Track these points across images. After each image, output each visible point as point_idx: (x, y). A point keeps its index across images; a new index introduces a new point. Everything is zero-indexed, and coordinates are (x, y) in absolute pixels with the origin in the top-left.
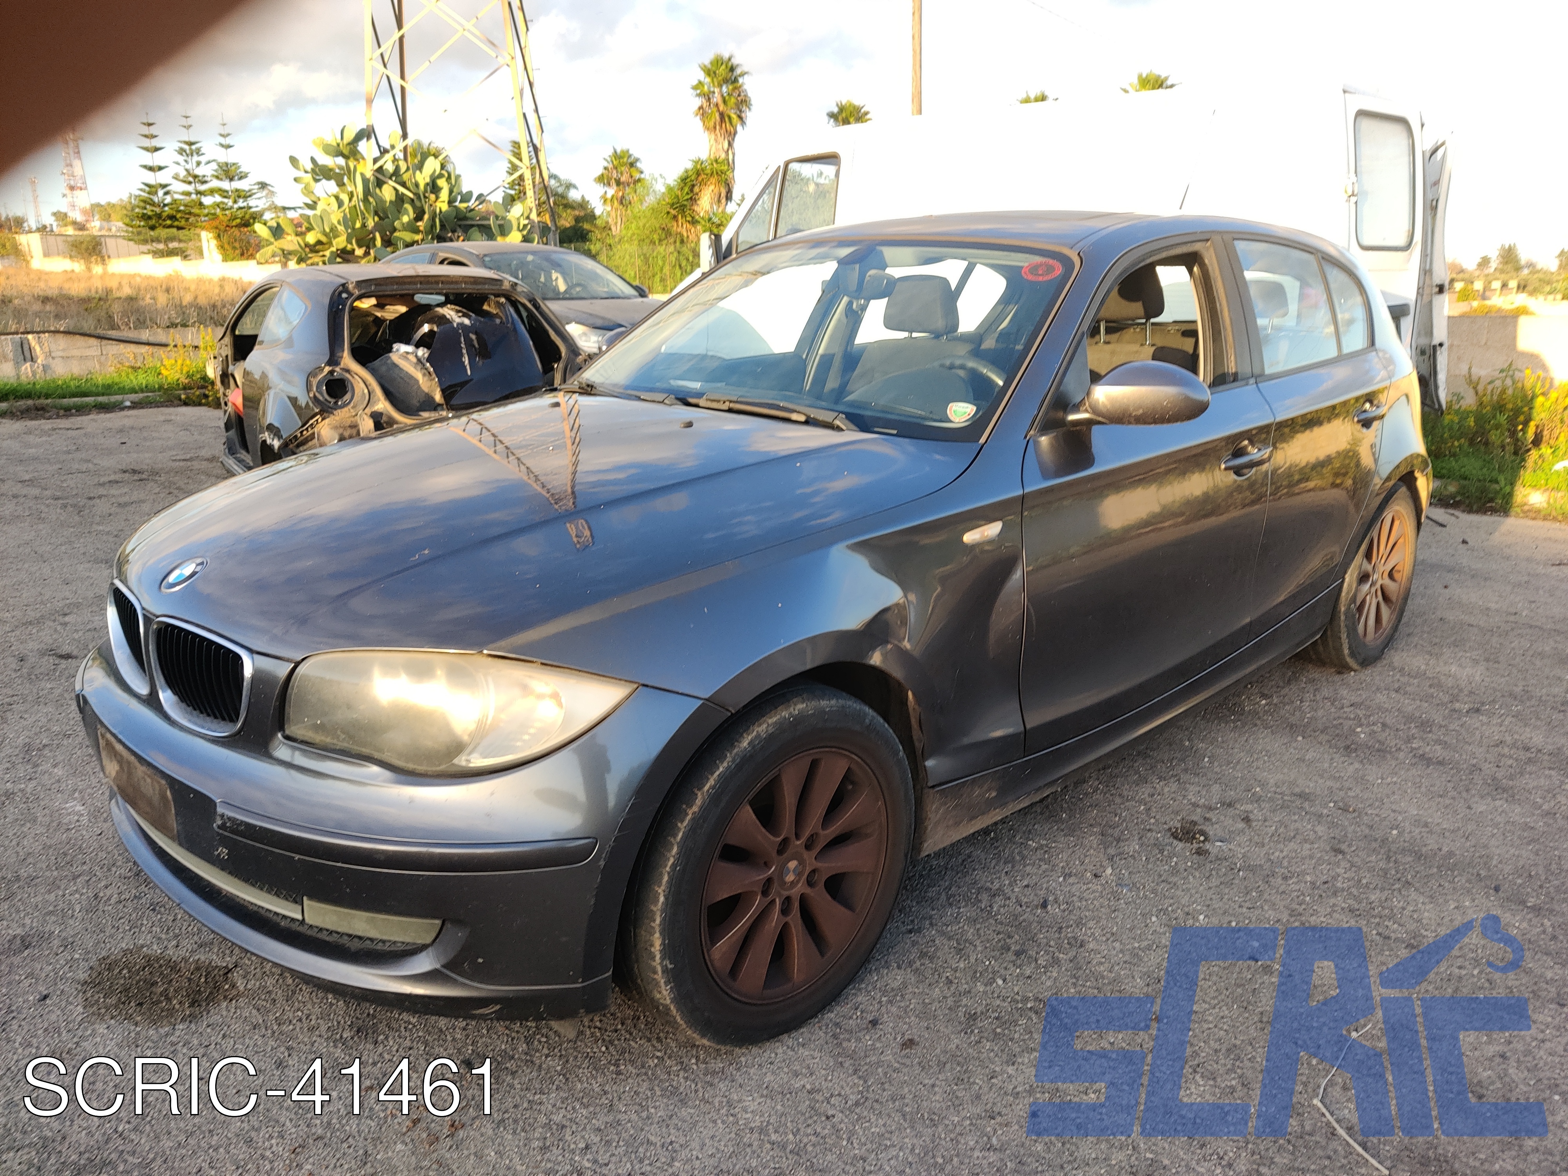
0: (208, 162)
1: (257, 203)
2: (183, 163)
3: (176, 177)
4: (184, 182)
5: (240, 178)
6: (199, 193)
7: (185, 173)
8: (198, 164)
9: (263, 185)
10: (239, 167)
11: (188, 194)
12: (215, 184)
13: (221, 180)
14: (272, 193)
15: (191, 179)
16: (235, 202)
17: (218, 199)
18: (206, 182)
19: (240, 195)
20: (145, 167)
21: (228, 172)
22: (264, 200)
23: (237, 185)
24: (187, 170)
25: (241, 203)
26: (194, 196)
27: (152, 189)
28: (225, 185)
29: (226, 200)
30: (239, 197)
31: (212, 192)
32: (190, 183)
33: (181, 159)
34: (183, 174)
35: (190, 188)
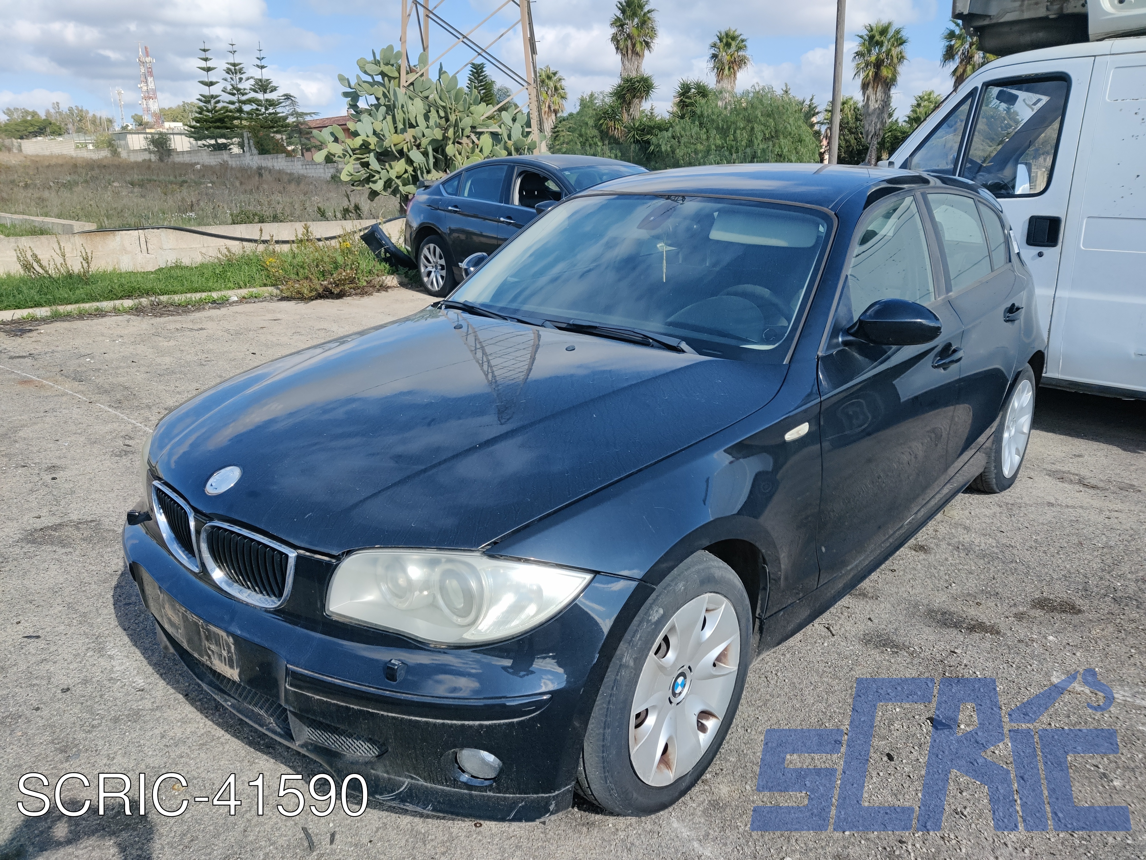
0: (248, 79)
1: (282, 111)
2: (229, 80)
3: (224, 90)
4: (230, 93)
5: (271, 91)
6: (240, 101)
7: (231, 87)
8: (241, 79)
9: (288, 97)
10: (270, 83)
11: (233, 103)
12: (252, 95)
13: (257, 92)
14: (293, 103)
15: (235, 92)
16: (266, 109)
17: (254, 106)
18: (246, 94)
19: (271, 103)
20: (202, 83)
21: (263, 86)
22: (288, 108)
23: (269, 96)
24: (232, 85)
25: (271, 110)
26: (237, 105)
27: (207, 99)
28: (260, 96)
29: (260, 108)
30: (270, 105)
31: (249, 101)
32: (233, 94)
33: (228, 76)
34: (229, 87)
35: (234, 99)
